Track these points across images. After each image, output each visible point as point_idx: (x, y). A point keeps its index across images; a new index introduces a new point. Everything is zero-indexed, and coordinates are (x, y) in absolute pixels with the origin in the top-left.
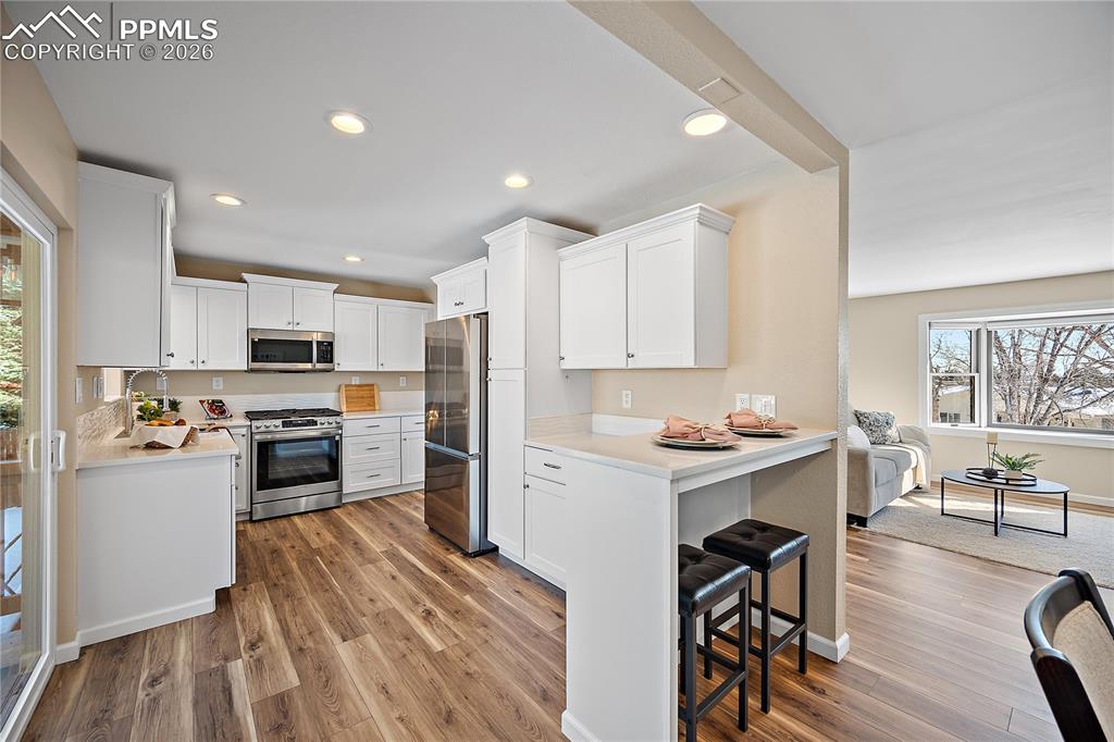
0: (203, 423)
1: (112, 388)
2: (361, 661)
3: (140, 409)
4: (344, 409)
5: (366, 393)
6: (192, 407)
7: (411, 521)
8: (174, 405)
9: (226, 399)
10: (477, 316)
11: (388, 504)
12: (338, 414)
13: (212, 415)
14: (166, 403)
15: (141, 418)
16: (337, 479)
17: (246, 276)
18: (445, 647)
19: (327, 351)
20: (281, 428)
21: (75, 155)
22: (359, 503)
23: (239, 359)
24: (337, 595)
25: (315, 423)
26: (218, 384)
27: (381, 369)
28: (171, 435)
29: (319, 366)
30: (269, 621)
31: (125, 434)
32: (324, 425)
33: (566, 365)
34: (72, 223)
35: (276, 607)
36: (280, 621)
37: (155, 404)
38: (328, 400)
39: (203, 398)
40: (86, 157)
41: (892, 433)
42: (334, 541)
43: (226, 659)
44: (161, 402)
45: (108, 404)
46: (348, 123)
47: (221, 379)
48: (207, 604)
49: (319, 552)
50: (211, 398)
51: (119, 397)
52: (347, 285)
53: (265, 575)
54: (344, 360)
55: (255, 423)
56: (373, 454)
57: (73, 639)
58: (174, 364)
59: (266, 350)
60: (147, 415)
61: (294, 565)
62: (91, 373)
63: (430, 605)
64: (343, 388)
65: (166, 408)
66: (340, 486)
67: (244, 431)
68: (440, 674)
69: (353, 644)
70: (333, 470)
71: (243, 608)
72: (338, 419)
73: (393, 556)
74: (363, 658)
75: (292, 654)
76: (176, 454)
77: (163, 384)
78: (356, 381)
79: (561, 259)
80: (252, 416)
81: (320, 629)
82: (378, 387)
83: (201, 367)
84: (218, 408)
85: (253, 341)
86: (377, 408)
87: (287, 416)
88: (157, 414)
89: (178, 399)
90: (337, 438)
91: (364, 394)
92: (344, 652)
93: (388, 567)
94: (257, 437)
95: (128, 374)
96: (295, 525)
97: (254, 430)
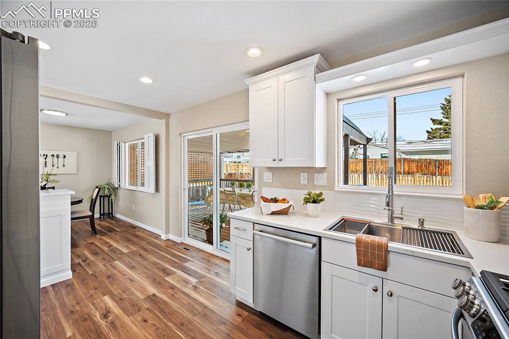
2: (143, 288)
18: (102, 298)
68: (108, 288)
69: (149, 293)
74: (143, 289)
81: (169, 298)
92: (152, 290)
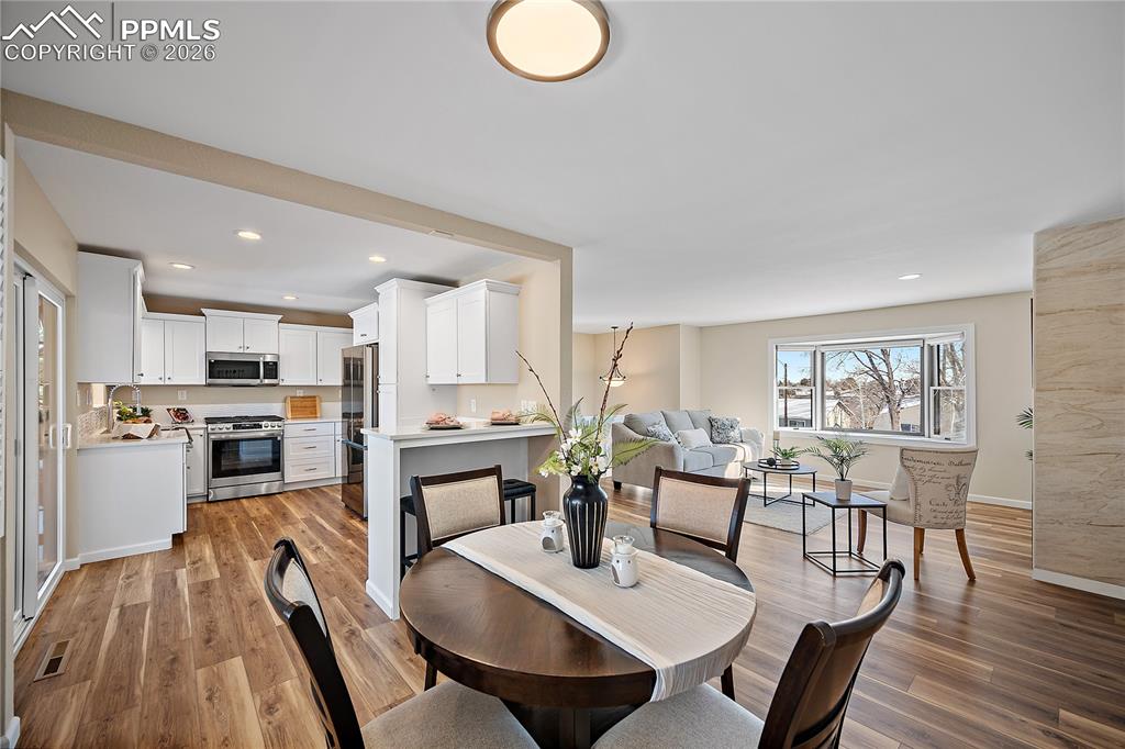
0: (169, 425)
1: (98, 398)
3: (119, 413)
4: (289, 416)
5: (308, 404)
6: (160, 412)
7: (333, 501)
8: (146, 412)
9: (188, 407)
10: (370, 345)
11: (322, 491)
12: (280, 419)
13: (177, 420)
14: (139, 410)
15: (119, 419)
16: (278, 471)
17: (204, 310)
19: (272, 370)
20: (231, 430)
21: (76, 248)
22: (299, 491)
23: (198, 376)
24: (259, 541)
25: (261, 427)
26: (182, 395)
27: (319, 384)
28: (141, 429)
29: (267, 381)
30: (208, 552)
31: (108, 431)
32: (267, 428)
33: (431, 381)
34: (74, 293)
35: (215, 547)
36: (215, 552)
37: (131, 410)
38: (276, 409)
39: (171, 407)
40: (83, 248)
41: (734, 434)
42: (268, 513)
43: (176, 568)
44: (135, 409)
45: (97, 409)
46: (249, 235)
47: (185, 392)
48: (167, 543)
49: (255, 519)
50: (176, 407)
51: (103, 405)
52: (290, 316)
53: (210, 531)
54: (287, 376)
55: (210, 426)
56: (310, 452)
57: (76, 557)
58: (144, 381)
59: (221, 369)
60: (123, 417)
61: (234, 526)
62: (85, 388)
63: (320, 544)
64: (289, 400)
65: (139, 413)
66: (283, 476)
67: (202, 432)
70: (275, 465)
71: (191, 546)
72: (280, 423)
73: (310, 521)
75: (219, 567)
76: (145, 442)
77: (137, 396)
78: (300, 393)
79: (427, 306)
80: (209, 421)
81: (241, 556)
82: (320, 398)
83: (168, 382)
84: (182, 415)
85: (210, 362)
86: (318, 415)
87: (238, 422)
88: (131, 416)
89: (150, 408)
90: (279, 438)
91: (306, 404)
93: (302, 526)
94: (212, 437)
95: (109, 388)
96: (242, 504)
97: (210, 431)
